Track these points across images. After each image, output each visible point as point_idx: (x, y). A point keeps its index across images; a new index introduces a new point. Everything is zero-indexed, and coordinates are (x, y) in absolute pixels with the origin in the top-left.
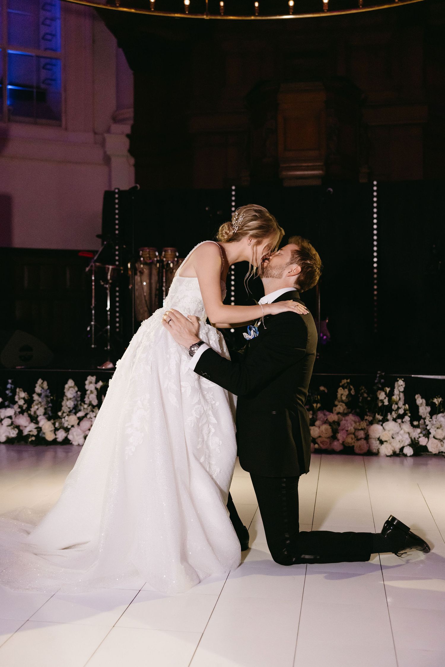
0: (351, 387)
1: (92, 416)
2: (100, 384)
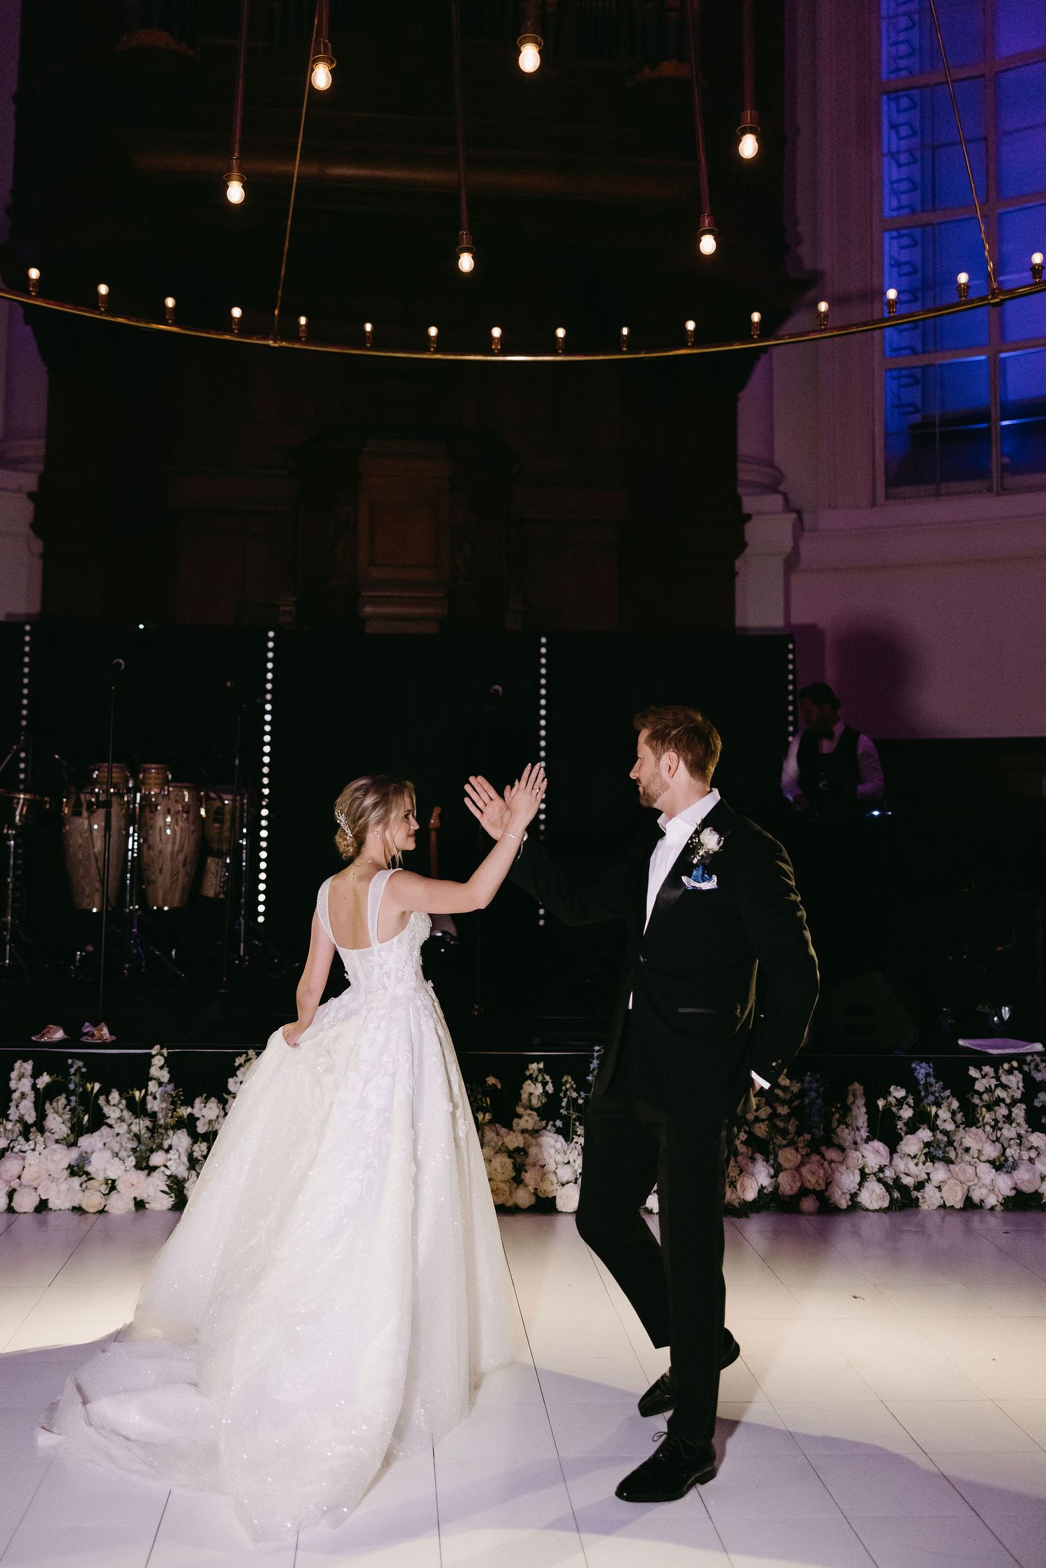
0: (547, 1078)
1: (27, 1147)
2: (45, 1080)
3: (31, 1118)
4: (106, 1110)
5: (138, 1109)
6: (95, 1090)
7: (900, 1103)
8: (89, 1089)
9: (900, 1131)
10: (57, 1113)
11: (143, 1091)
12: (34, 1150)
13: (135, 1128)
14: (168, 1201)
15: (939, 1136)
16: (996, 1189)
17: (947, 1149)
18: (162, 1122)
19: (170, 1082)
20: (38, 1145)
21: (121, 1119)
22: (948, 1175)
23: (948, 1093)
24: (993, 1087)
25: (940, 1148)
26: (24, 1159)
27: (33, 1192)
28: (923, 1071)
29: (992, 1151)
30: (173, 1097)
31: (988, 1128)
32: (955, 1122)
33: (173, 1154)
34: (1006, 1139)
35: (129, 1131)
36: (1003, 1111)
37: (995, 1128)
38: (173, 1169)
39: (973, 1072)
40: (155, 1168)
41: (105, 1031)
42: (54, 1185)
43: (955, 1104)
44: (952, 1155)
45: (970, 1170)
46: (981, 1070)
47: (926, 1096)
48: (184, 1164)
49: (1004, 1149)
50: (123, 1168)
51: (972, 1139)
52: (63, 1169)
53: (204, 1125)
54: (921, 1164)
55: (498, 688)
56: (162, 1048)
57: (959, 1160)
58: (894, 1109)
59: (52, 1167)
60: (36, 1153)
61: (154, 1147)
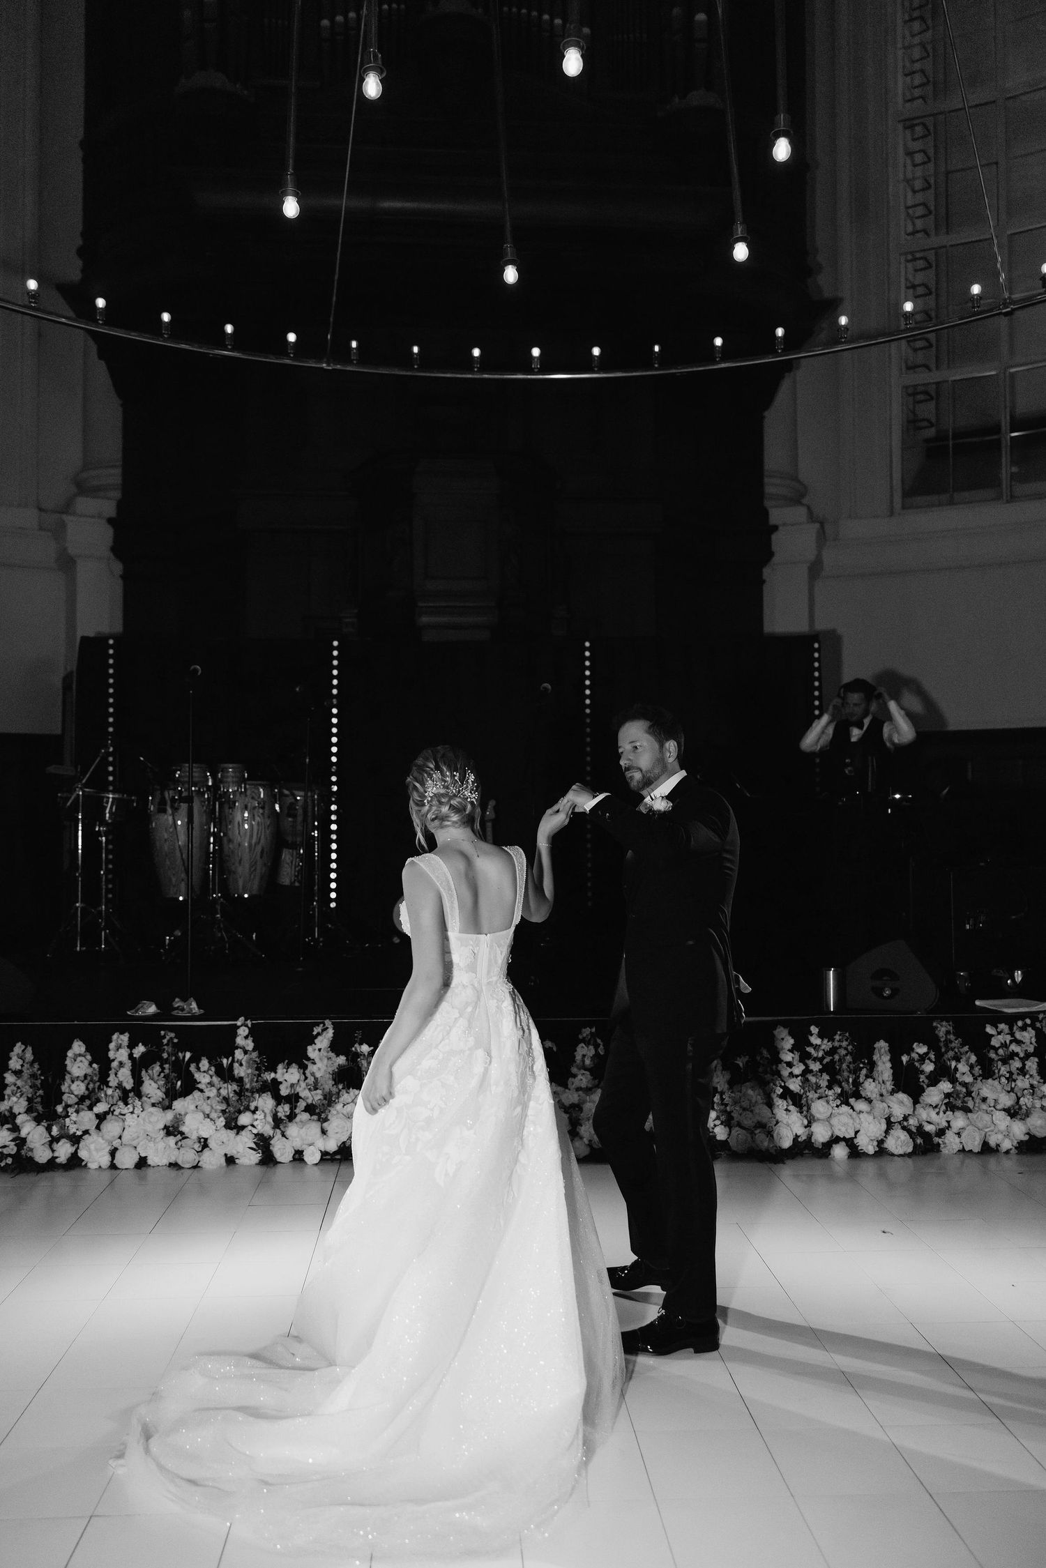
0: (599, 1041)
1: (125, 1110)
2: (140, 1050)
3: (129, 1084)
4: (197, 1076)
5: (226, 1074)
6: (187, 1059)
7: (923, 1058)
8: (181, 1058)
9: (922, 1084)
10: (152, 1079)
11: (230, 1059)
12: (132, 1113)
13: (224, 1092)
14: (256, 1157)
15: (959, 1088)
16: (1011, 1135)
17: (966, 1099)
18: (248, 1086)
19: (254, 1050)
20: (136, 1109)
21: (211, 1084)
22: (967, 1122)
23: (966, 1048)
24: (1008, 1042)
25: (959, 1098)
26: (124, 1121)
27: (133, 1151)
28: (943, 1029)
29: (1007, 1100)
30: (257, 1064)
31: (1003, 1080)
32: (973, 1075)
33: (259, 1115)
34: (1020, 1089)
35: (219, 1095)
36: (1016, 1064)
37: (1010, 1079)
38: (259, 1127)
39: (989, 1030)
40: (243, 1127)
41: (194, 1005)
42: (151, 1144)
43: (973, 1059)
44: (970, 1104)
45: (987, 1118)
46: (997, 1028)
47: (946, 1052)
48: (269, 1123)
49: (1018, 1099)
50: (214, 1128)
51: (988, 1089)
52: (160, 1130)
53: (287, 1088)
54: (941, 1113)
55: (547, 685)
56: (246, 1020)
57: (976, 1109)
58: (917, 1064)
59: (149, 1128)
60: (135, 1116)
61: (242, 1108)
